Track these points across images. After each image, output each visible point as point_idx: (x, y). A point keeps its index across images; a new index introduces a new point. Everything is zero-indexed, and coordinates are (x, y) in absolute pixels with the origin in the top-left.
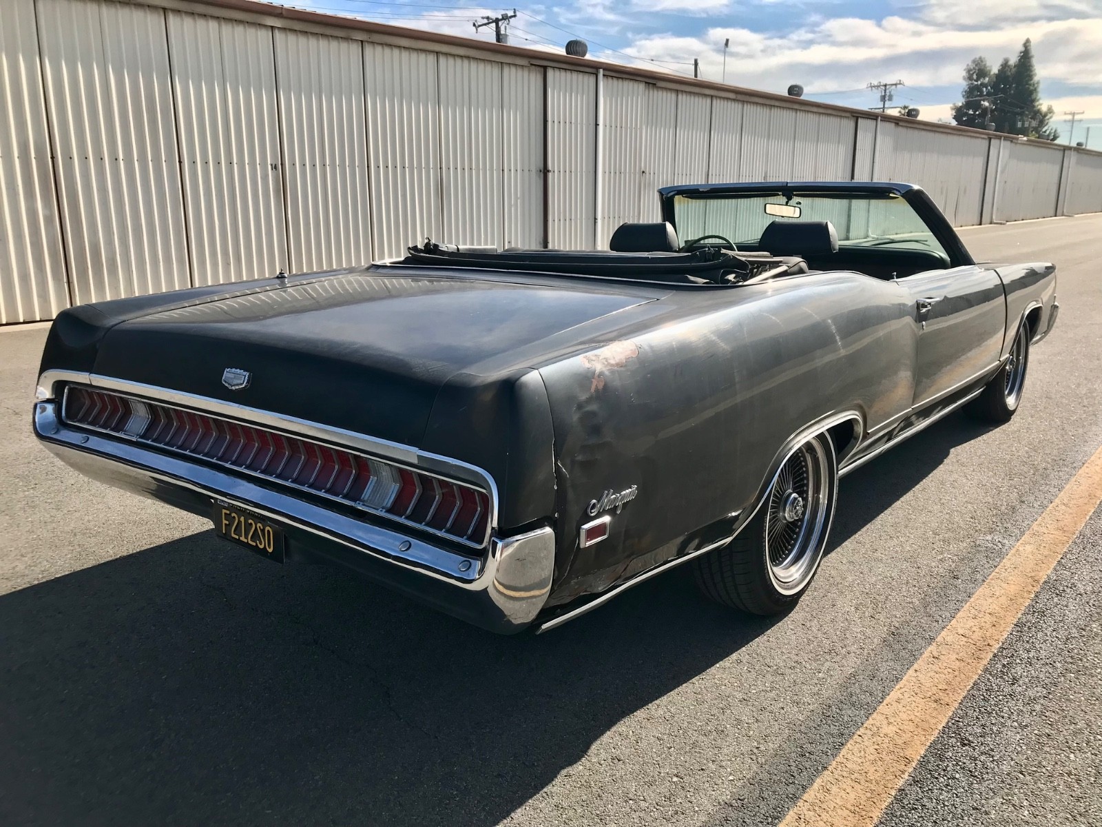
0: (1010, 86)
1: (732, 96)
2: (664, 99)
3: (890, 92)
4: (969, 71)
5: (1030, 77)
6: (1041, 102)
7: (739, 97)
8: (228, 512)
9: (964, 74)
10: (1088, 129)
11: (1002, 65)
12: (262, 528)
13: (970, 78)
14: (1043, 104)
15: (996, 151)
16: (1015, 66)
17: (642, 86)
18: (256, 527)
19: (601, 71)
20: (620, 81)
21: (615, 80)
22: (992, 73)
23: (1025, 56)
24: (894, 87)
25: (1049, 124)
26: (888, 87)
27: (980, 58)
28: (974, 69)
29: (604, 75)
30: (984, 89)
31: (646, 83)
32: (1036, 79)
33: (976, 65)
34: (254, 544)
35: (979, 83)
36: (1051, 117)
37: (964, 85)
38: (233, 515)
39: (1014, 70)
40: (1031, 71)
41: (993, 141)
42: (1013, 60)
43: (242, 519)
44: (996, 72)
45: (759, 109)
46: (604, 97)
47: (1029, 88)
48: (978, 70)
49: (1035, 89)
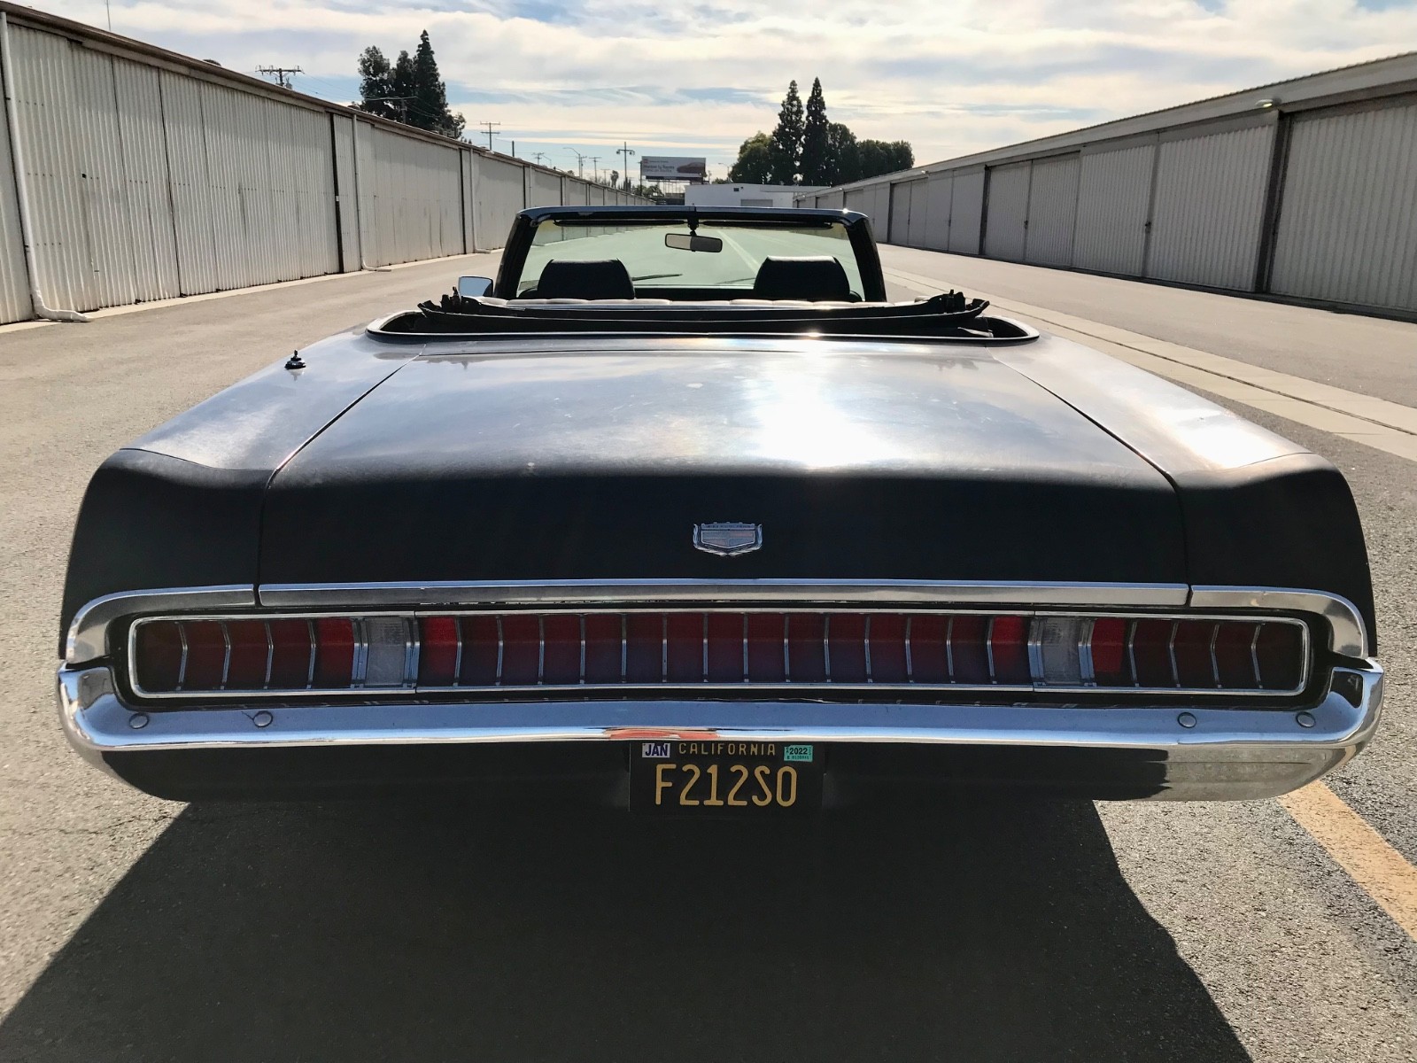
0: (414, 86)
1: (183, 70)
2: (94, 66)
3: (288, 80)
4: (363, 62)
5: (435, 76)
6: (449, 108)
7: (194, 73)
8: (673, 766)
9: (359, 66)
10: (513, 143)
11: (400, 59)
12: (767, 771)
13: (366, 71)
14: (453, 110)
15: (468, 167)
16: (416, 62)
17: (63, 45)
18: (751, 774)
19: (4, 14)
20: (32, 33)
21: (24, 32)
22: (391, 68)
23: (425, 49)
24: (292, 73)
25: (463, 135)
26: (283, 73)
27: (374, 48)
28: (369, 60)
29: (8, 22)
30: (385, 87)
31: (68, 39)
32: (441, 80)
33: (371, 56)
34: (744, 803)
35: (378, 78)
36: (463, 126)
37: (360, 79)
38: (685, 768)
39: (414, 66)
40: (436, 70)
41: (463, 152)
42: (413, 54)
43: (713, 770)
44: (395, 67)
45: (220, 93)
46: (12, 57)
47: (434, 90)
48: (374, 63)
49: (442, 93)
